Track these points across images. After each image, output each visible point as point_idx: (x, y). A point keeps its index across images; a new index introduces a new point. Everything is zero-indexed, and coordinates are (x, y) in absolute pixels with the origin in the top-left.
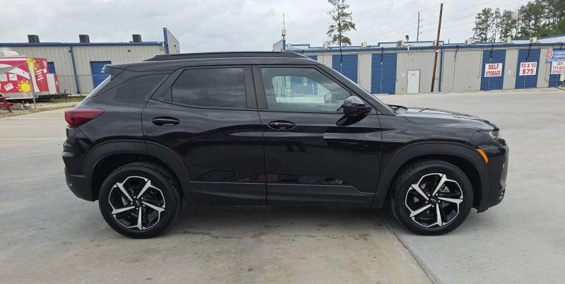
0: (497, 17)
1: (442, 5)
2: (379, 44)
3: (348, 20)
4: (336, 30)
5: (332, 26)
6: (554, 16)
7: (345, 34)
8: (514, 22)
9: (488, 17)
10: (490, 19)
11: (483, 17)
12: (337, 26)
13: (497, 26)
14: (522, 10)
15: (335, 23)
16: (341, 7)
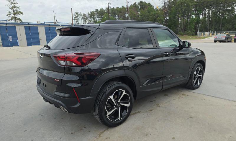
0: (81, 16)
1: (72, 8)
2: (45, 22)
3: (18, 10)
4: (12, 14)
5: (10, 12)
6: (99, 17)
7: (18, 16)
8: (87, 18)
9: (78, 15)
10: (79, 16)
11: (76, 15)
12: (12, 12)
13: (82, 19)
14: (89, 14)
15: (12, 11)
16: (13, 3)
